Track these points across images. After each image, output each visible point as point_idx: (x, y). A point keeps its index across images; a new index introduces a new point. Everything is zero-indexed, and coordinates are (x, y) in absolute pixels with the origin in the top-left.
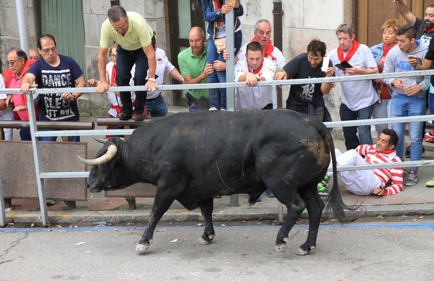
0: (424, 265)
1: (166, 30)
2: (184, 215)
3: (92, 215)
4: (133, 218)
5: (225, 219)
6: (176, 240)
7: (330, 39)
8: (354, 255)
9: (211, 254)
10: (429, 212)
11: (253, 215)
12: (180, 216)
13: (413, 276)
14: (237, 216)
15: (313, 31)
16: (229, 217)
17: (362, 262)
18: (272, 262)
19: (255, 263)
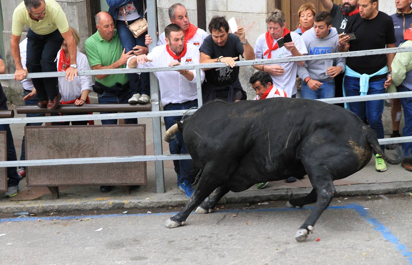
0: (348, 247)
1: (87, 14)
2: (109, 203)
3: (14, 206)
4: (56, 207)
5: (152, 206)
6: (101, 229)
7: (254, 23)
8: (280, 238)
9: (137, 242)
10: (353, 193)
11: (179, 201)
12: (105, 204)
13: (338, 258)
14: (164, 202)
15: (237, 14)
16: (155, 204)
17: (288, 245)
18: (199, 248)
19: (181, 249)
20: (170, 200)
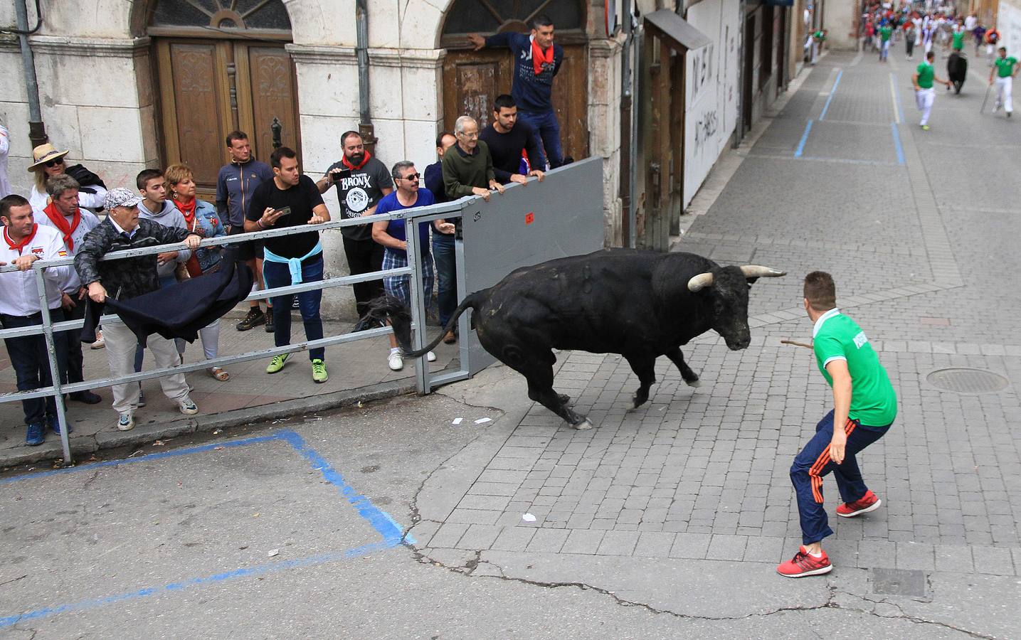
0: (278, 499)
8: (182, 499)
10: (284, 414)
11: (20, 458)
17: (193, 509)
18: (55, 534)
19: (26, 541)
20: (5, 458)
